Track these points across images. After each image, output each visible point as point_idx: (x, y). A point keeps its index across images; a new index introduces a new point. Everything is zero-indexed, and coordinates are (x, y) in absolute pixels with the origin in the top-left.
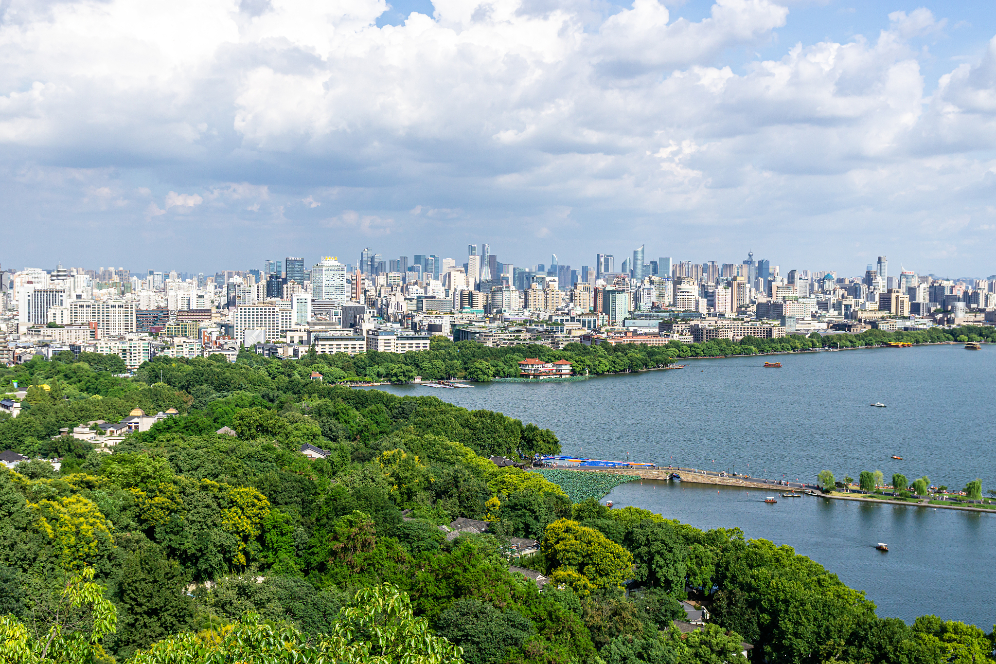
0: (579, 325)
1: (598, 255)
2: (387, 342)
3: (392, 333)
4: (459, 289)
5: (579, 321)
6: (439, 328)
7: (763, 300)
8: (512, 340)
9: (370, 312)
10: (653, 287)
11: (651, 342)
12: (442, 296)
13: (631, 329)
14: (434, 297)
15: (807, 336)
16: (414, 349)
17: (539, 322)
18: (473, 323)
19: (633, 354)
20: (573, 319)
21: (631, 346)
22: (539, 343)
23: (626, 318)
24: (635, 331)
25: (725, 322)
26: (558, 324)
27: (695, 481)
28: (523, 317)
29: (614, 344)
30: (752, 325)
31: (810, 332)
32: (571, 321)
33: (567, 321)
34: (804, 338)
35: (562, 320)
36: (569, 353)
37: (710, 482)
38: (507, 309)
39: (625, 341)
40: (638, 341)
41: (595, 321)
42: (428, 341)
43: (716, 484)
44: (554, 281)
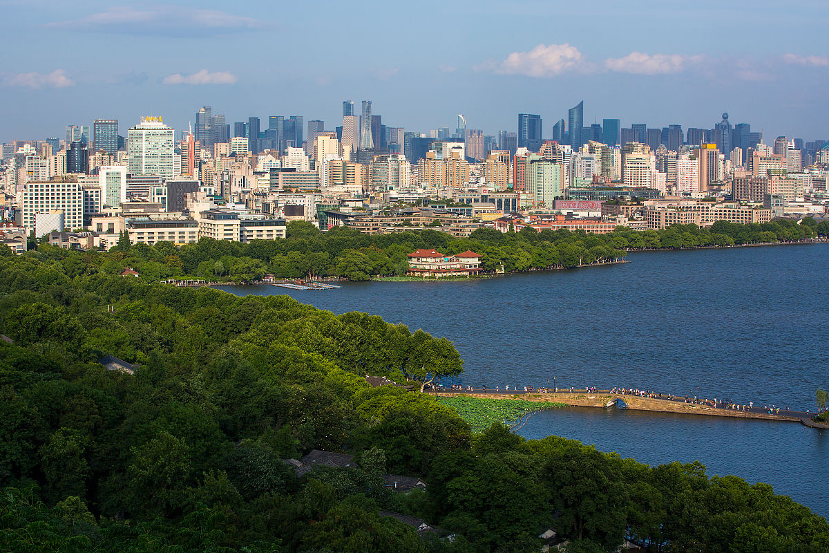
0: (493, 207)
1: (521, 116)
2: (228, 229)
3: (234, 216)
4: (329, 158)
5: (492, 201)
6: (299, 210)
7: (741, 174)
8: (399, 225)
9: (205, 190)
10: (594, 156)
11: (588, 228)
12: (305, 167)
13: (565, 212)
14: (294, 170)
15: (798, 223)
16: (265, 237)
17: (437, 203)
18: (347, 203)
19: (565, 244)
20: (484, 199)
21: (563, 233)
22: (437, 229)
23: (557, 198)
24: (570, 215)
25: (691, 203)
26: (464, 206)
27: (644, 408)
28: (415, 195)
29: (540, 231)
30: (727, 207)
31: (803, 217)
32: (482, 201)
33: (476, 201)
34: (795, 225)
35: (469, 201)
36: (477, 242)
37: (665, 409)
38: (393, 186)
39: (555, 226)
40: (572, 227)
41: (514, 201)
42: (284, 228)
43: (673, 413)
44: (459, 148)
